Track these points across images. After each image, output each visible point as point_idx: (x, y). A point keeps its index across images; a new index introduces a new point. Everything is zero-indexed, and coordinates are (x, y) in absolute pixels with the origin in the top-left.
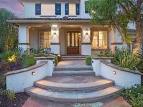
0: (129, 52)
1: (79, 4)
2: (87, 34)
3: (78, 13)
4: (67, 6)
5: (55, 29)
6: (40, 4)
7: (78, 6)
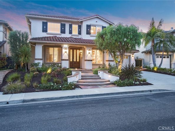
0: (117, 67)
1: (81, 26)
2: (89, 53)
3: (80, 33)
4: (71, 26)
5: (66, 49)
6: (47, 22)
7: (80, 27)
